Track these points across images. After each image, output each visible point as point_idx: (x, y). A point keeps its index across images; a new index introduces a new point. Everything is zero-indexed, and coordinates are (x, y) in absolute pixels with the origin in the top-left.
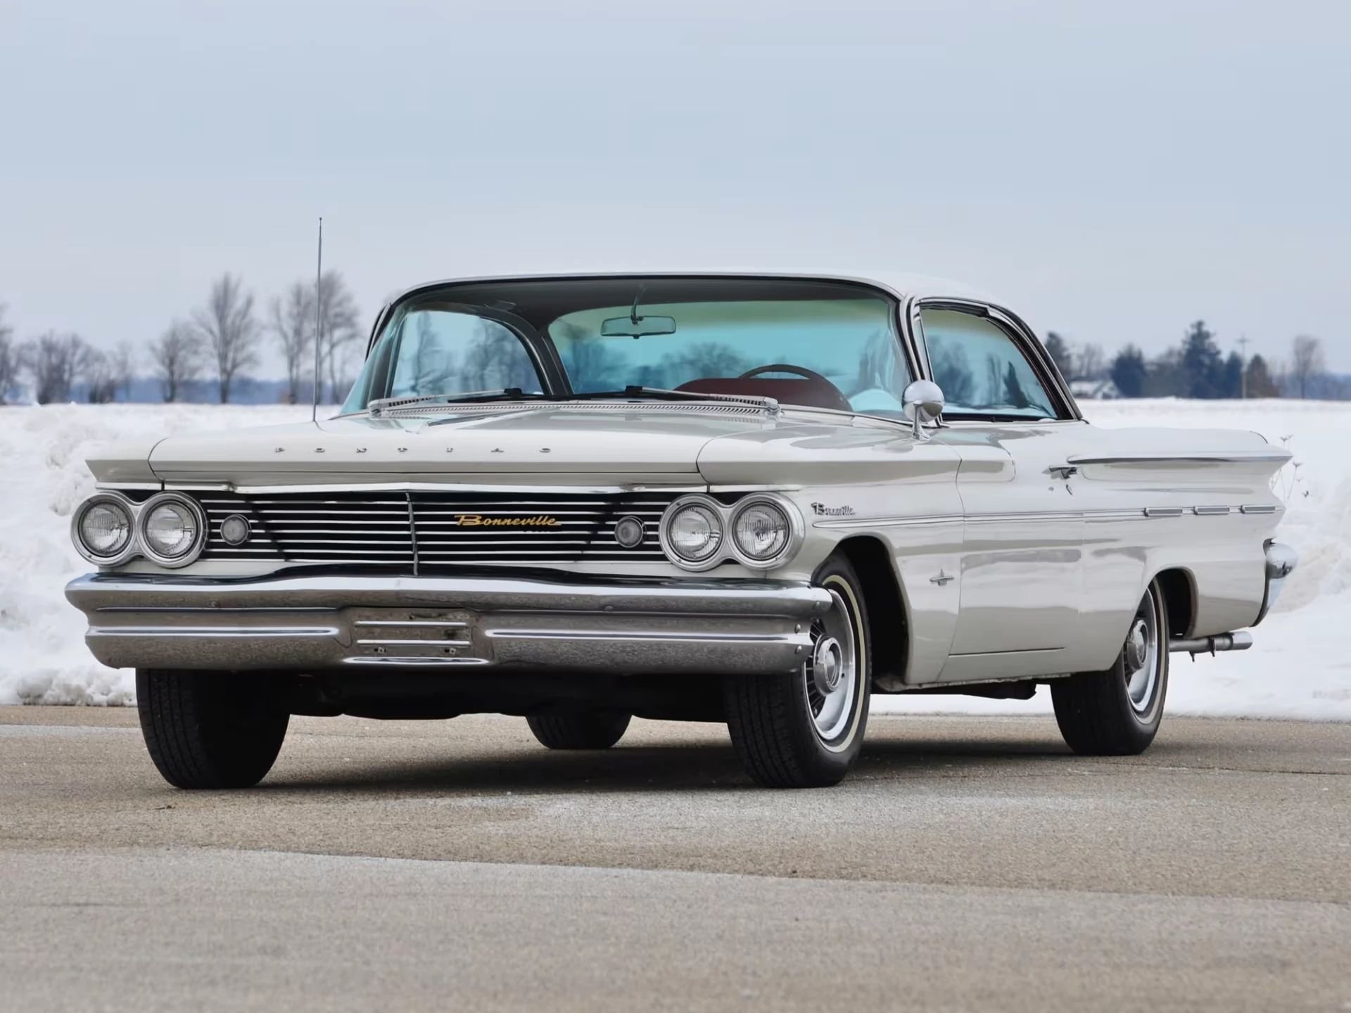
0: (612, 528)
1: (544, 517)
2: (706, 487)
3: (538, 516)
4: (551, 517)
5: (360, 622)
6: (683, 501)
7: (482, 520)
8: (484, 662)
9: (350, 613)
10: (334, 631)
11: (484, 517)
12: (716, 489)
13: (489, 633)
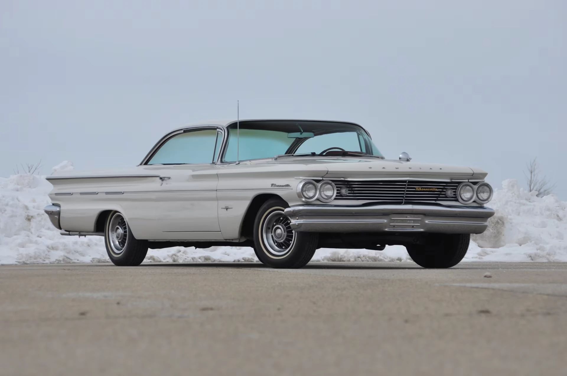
0: (444, 192)
1: (434, 188)
2: (468, 180)
3: (433, 188)
4: (436, 188)
5: (393, 218)
6: (464, 184)
7: (421, 189)
8: (422, 230)
9: (390, 216)
10: (386, 221)
11: (422, 188)
12: (470, 181)
13: (427, 222)
